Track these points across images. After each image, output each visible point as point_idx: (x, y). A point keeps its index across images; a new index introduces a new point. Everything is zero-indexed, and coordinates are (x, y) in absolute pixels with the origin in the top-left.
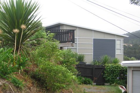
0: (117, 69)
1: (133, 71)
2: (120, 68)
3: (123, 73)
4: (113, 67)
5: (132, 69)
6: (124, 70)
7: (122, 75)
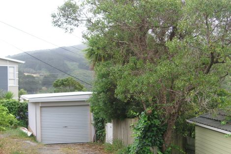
0: (15, 106)
1: (41, 107)
2: (18, 104)
3: (22, 111)
4: (9, 104)
5: (40, 105)
6: (23, 107)
7: (21, 113)
